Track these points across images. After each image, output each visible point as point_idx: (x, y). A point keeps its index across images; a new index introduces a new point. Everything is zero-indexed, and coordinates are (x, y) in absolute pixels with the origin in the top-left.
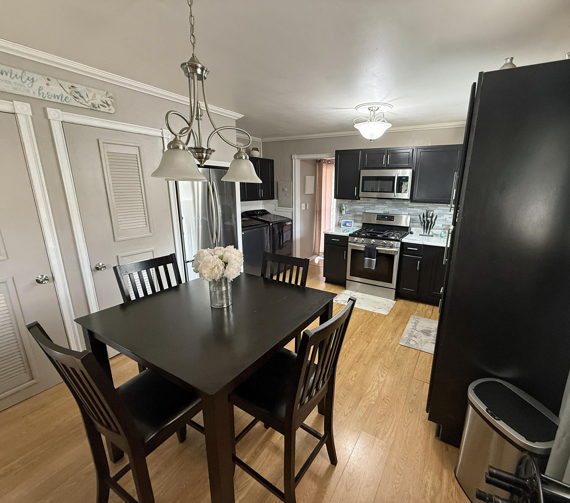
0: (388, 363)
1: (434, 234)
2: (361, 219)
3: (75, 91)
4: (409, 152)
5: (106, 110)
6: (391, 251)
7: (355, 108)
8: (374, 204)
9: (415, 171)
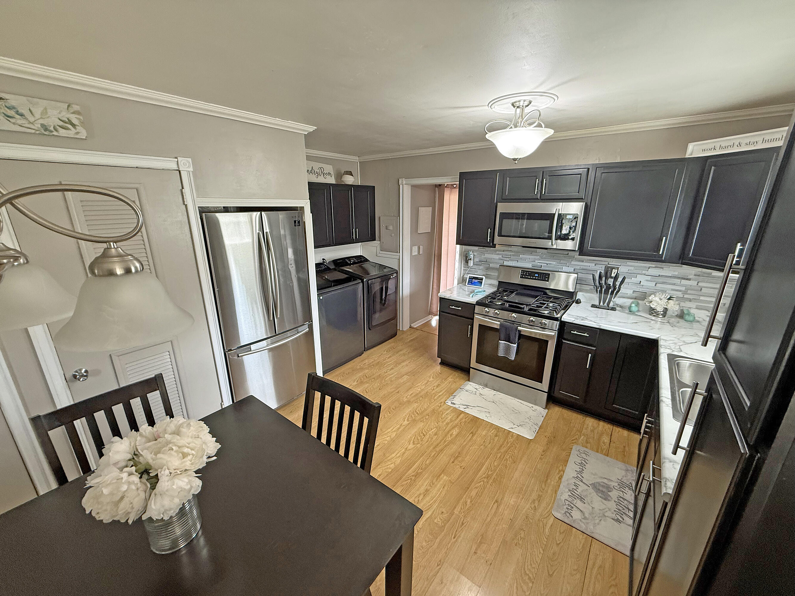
0: (531, 565)
1: (617, 305)
2: (497, 274)
3: (6, 106)
4: (581, 174)
5: (71, 133)
6: (543, 334)
7: (488, 105)
8: (517, 253)
9: (589, 204)
